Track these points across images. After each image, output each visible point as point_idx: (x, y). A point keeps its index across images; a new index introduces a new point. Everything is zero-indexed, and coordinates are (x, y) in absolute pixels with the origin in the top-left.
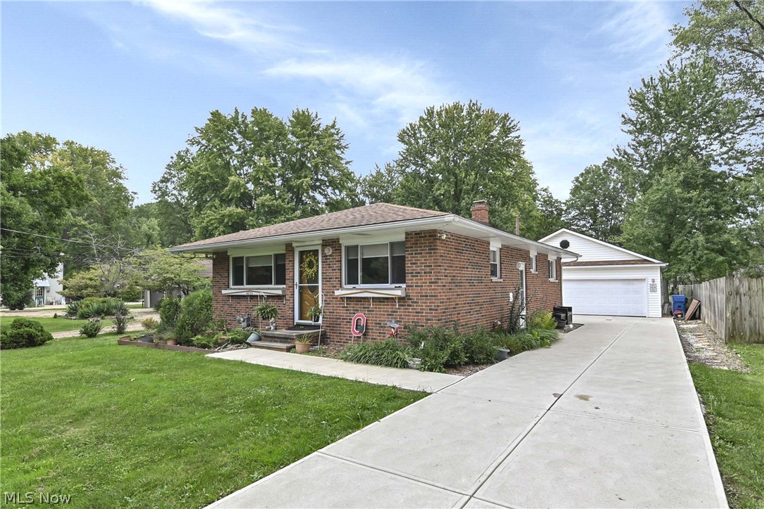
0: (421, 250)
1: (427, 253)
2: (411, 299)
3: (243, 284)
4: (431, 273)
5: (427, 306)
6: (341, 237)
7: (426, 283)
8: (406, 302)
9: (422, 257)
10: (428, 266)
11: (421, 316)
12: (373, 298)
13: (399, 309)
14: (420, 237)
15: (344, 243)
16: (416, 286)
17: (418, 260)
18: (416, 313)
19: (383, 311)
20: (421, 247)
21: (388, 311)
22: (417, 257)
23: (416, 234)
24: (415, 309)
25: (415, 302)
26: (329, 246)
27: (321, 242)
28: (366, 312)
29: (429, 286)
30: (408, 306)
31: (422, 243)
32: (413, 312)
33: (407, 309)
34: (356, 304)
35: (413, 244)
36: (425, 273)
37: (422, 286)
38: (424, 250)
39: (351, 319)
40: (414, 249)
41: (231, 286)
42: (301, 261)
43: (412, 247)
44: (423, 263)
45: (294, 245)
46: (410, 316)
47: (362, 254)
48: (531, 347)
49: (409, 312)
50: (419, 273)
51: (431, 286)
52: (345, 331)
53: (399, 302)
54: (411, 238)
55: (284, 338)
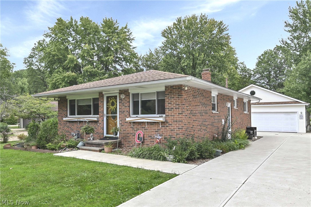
0: (174, 96)
1: (177, 98)
2: (168, 123)
3: (75, 115)
4: (179, 108)
5: (177, 127)
6: (129, 89)
7: (177, 114)
8: (166, 125)
9: (174, 100)
10: (177, 105)
11: (174, 132)
12: (147, 122)
13: (161, 128)
14: (173, 89)
15: (131, 92)
16: (171, 116)
17: (172, 101)
18: (171, 130)
19: (153, 129)
20: (174, 94)
21: (155, 130)
22: (171, 100)
23: (171, 87)
24: (170, 128)
25: (171, 125)
26: (123, 93)
27: (118, 91)
28: (144, 130)
29: (178, 116)
30: (167, 126)
31: (173, 92)
32: (169, 130)
33: (166, 128)
34: (138, 126)
35: (170, 92)
36: (176, 108)
37: (174, 116)
38: (175, 96)
39: (135, 134)
40: (170, 95)
41: (69, 116)
42: (108, 102)
43: (169, 94)
44: (175, 103)
45: (104, 93)
46: (167, 132)
47: (141, 98)
48: (234, 149)
49: (167, 130)
50: (173, 108)
51: (179, 116)
52: (132, 140)
53: (161, 125)
54: (168, 89)
55: (98, 145)
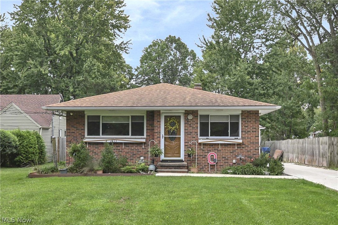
0: (251, 120)
1: (254, 122)
2: (244, 144)
4: (256, 131)
5: (254, 148)
7: (253, 136)
8: (241, 146)
9: (251, 124)
10: (255, 128)
11: (250, 153)
12: (221, 144)
13: (237, 149)
14: (250, 114)
15: (200, 113)
16: (247, 138)
17: (249, 125)
18: (247, 151)
19: (227, 151)
20: (251, 118)
21: (231, 151)
22: (248, 123)
23: (248, 112)
24: (247, 149)
25: (247, 146)
26: (190, 114)
27: (184, 111)
28: (216, 152)
29: (255, 138)
30: (242, 148)
31: (251, 117)
32: (246, 151)
33: (242, 149)
34: (209, 147)
35: (246, 117)
36: (252, 131)
37: (251, 138)
38: (252, 120)
40: (246, 119)
41: (86, 136)
42: (166, 122)
43: (245, 118)
44: (252, 127)
45: (161, 112)
46: (244, 153)
47: (210, 121)
49: (243, 151)
50: (249, 131)
51: (256, 138)
52: (202, 162)
53: (237, 146)
54: (245, 114)
